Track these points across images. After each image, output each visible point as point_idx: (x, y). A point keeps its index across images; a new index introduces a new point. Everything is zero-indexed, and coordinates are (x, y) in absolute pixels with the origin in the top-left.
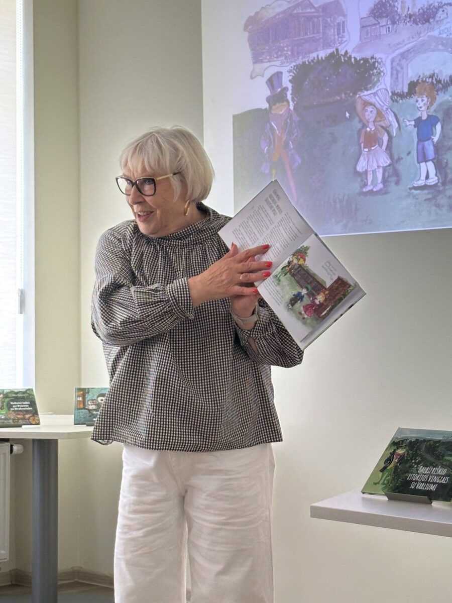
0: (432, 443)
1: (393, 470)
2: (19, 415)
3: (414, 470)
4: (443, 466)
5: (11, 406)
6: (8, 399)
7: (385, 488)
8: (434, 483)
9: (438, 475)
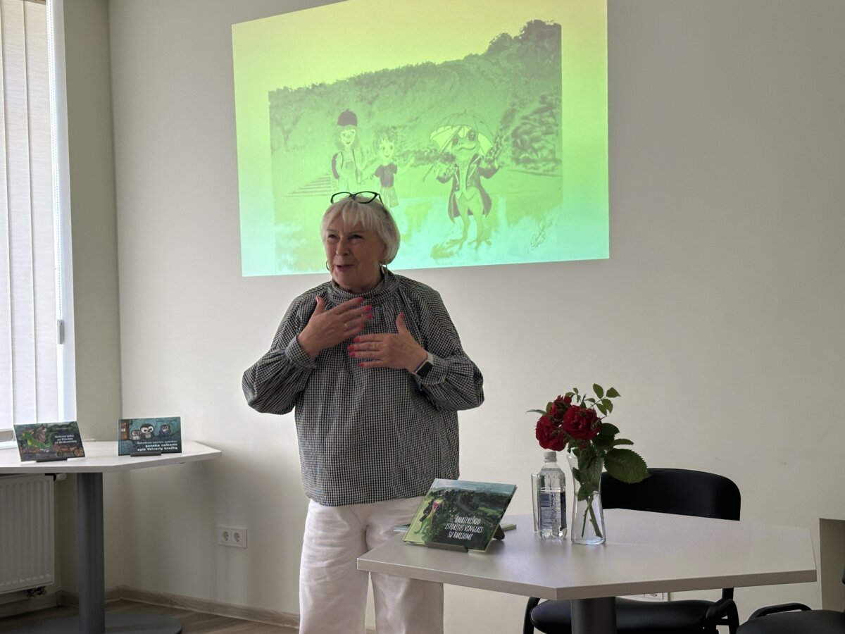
0: (467, 493)
1: (432, 519)
2: (64, 448)
3: (451, 519)
4: (478, 516)
5: (56, 440)
6: (52, 433)
7: (425, 537)
8: (470, 533)
9: (473, 525)
